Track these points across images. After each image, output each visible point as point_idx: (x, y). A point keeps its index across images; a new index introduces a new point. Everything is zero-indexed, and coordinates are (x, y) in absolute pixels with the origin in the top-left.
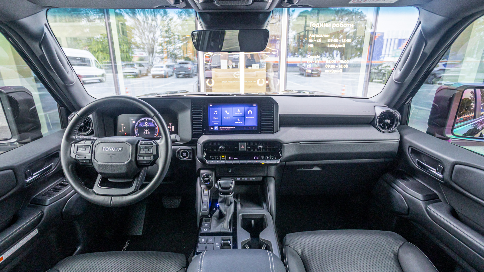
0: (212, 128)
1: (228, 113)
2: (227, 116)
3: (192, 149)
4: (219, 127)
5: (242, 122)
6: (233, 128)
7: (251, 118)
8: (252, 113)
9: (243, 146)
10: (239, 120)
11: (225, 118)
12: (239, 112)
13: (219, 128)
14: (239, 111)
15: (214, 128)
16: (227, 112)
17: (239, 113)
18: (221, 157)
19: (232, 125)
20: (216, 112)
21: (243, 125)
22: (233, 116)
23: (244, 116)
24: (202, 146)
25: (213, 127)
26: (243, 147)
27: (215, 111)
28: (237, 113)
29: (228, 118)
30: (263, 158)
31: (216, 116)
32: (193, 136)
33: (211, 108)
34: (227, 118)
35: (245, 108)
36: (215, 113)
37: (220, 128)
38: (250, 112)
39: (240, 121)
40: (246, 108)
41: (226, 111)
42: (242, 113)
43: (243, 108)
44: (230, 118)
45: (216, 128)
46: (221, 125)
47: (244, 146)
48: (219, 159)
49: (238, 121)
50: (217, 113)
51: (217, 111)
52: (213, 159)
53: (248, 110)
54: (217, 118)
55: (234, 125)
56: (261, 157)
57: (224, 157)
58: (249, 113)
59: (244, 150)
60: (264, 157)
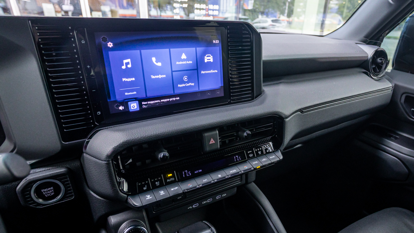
0: (121, 108)
1: (159, 64)
2: (157, 71)
3: (70, 171)
4: (140, 101)
5: (193, 84)
6: (174, 99)
7: (212, 71)
8: (212, 60)
9: (212, 140)
10: (185, 78)
11: (153, 77)
12: (184, 60)
13: (140, 105)
14: (184, 56)
15: (127, 106)
16: (157, 62)
17: (185, 63)
18: (166, 178)
19: (171, 92)
20: (127, 64)
21: (196, 89)
22: (172, 71)
23: (197, 69)
24: (108, 164)
25: (125, 103)
26: (214, 142)
27: (125, 61)
28: (181, 63)
29: (160, 76)
30: (251, 155)
31: (128, 73)
32: (64, 136)
33: (110, 53)
34: (157, 77)
35: (197, 48)
36: (124, 67)
37: (143, 103)
38: (209, 59)
39: (188, 82)
40: (200, 49)
41: (154, 59)
42: (191, 62)
43: (192, 50)
44: (165, 76)
45: (134, 106)
46: (143, 95)
47: (215, 140)
48: (162, 186)
49: (185, 83)
50: (129, 66)
51: (129, 60)
52: (145, 188)
53: (204, 54)
54: (134, 79)
55: (177, 92)
56: (248, 155)
57: (171, 175)
58: (206, 61)
59: (214, 148)
60: (253, 153)
